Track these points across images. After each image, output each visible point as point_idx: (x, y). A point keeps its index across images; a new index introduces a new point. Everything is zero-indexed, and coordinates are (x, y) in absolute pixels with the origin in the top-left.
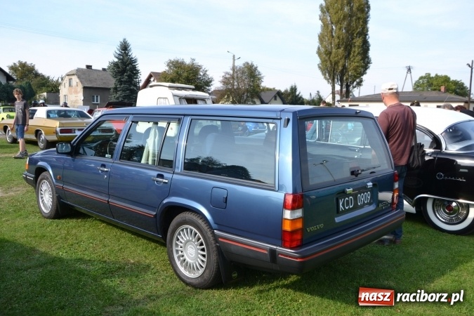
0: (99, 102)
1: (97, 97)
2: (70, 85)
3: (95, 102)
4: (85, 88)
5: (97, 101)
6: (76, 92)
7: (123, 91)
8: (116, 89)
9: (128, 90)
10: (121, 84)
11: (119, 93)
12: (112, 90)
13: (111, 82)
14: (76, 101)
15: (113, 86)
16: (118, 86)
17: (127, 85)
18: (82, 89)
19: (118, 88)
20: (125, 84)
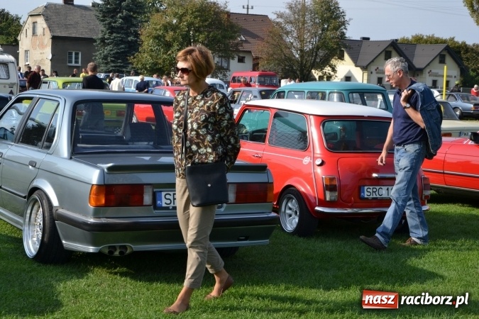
0: (80, 64)
1: (77, 54)
2: (34, 33)
3: (73, 64)
4: (54, 39)
5: (76, 62)
6: (42, 46)
7: (117, 45)
8: (103, 40)
9: (123, 42)
10: (111, 33)
11: (109, 48)
12: (98, 42)
13: (97, 30)
15: (100, 36)
16: (107, 36)
17: (122, 34)
18: (50, 41)
19: (106, 39)
20: (118, 33)
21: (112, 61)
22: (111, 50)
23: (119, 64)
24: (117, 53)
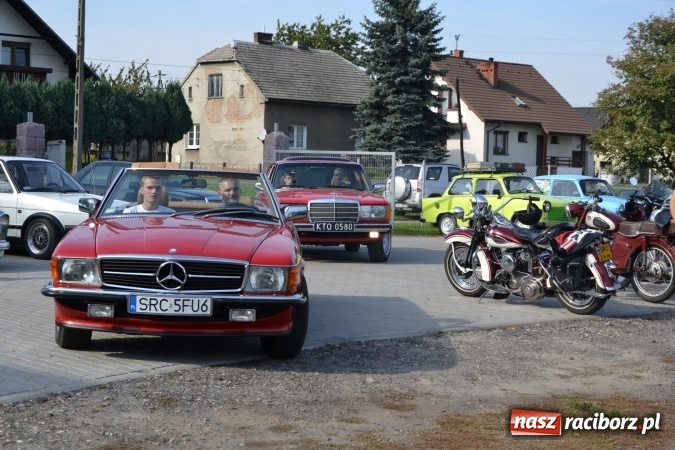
1: (300, 131)
3: (295, 147)
4: (272, 105)
5: (300, 145)
7: (404, 112)
8: (379, 109)
9: (417, 112)
10: (398, 93)
11: (391, 121)
14: (237, 144)
15: (367, 98)
16: (390, 98)
17: (414, 93)
18: (262, 108)
19: (388, 104)
20: (409, 93)
21: (400, 143)
22: (397, 124)
23: (413, 148)
24: (409, 128)
